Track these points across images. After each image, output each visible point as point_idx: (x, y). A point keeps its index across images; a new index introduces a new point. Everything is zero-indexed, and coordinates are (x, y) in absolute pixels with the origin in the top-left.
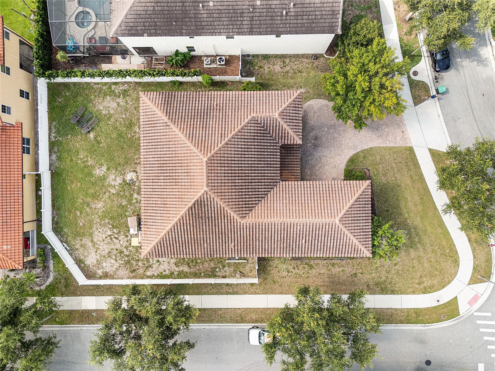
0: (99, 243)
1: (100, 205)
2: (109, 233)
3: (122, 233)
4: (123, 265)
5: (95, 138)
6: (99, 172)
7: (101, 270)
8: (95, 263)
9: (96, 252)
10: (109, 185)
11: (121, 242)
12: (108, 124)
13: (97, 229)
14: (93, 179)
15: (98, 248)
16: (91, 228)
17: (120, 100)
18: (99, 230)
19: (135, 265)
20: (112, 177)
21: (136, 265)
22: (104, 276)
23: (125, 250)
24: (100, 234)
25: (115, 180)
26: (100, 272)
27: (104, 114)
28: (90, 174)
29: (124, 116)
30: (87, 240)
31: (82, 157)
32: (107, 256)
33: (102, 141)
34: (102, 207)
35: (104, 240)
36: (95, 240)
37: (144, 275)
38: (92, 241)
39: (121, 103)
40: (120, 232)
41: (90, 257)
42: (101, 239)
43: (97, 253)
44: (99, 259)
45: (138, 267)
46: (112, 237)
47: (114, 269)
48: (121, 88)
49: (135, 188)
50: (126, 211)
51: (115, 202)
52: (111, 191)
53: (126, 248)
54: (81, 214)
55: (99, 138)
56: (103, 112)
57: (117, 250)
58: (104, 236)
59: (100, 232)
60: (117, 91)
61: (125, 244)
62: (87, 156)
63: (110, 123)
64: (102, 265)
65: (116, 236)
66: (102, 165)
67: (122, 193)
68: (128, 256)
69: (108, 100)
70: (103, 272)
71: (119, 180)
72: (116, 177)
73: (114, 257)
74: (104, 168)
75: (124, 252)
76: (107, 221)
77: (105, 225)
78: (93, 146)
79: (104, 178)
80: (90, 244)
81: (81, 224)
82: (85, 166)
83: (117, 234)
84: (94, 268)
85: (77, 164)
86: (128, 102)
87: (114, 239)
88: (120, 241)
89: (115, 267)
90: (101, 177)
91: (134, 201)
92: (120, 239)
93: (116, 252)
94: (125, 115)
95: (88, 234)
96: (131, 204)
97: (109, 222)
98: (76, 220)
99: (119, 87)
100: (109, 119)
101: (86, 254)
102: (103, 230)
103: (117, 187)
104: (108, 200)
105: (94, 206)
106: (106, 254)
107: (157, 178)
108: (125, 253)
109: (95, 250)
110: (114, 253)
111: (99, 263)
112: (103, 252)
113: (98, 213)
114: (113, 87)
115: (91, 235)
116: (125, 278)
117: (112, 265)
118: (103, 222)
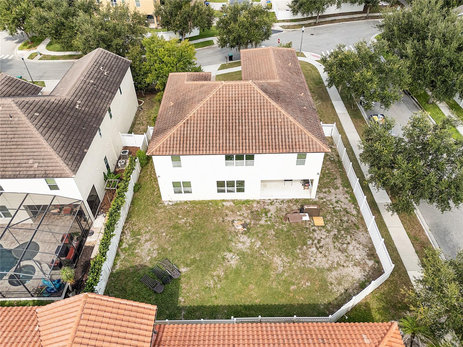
0: (330, 262)
1: (277, 261)
2: (314, 249)
3: (311, 235)
4: (353, 237)
5: (187, 265)
6: (233, 261)
7: (368, 262)
8: (359, 268)
9: (343, 266)
10: (251, 248)
11: (323, 237)
12: (171, 250)
13: (312, 263)
14: (244, 268)
15: (338, 264)
16: (311, 271)
17: (143, 239)
18: (312, 261)
19: (347, 224)
20: (240, 246)
21: (347, 222)
22: (374, 257)
23: (332, 233)
24: (318, 260)
25: (244, 243)
26: (371, 263)
27: (156, 255)
28: (237, 272)
29: (164, 234)
30: (329, 277)
31: (212, 282)
32: (346, 254)
33: (192, 257)
34: (281, 259)
35: (325, 256)
36: (327, 266)
37: (358, 216)
38: (329, 270)
39: (147, 238)
40: (310, 238)
41: (353, 274)
42: (324, 259)
43: (345, 265)
44: (353, 263)
45: (350, 222)
46: (318, 246)
47: (361, 247)
48: (128, 238)
49: (252, 223)
50: (282, 230)
51: (272, 242)
52: (258, 246)
53: (329, 231)
54: (294, 284)
55: (189, 262)
56: (154, 256)
57: (334, 242)
58: (319, 255)
59: (315, 260)
60: (130, 242)
61: (325, 233)
62: (213, 276)
63: (170, 249)
64: (360, 260)
65: (316, 241)
66: (224, 258)
67: (260, 235)
68: (339, 231)
69: (140, 251)
70: (369, 260)
71: (244, 238)
72: (240, 242)
73: (345, 246)
74: (229, 255)
75: (335, 235)
76: (298, 251)
77: (304, 254)
78: (198, 267)
79: (242, 255)
80: (334, 273)
81: (308, 284)
82: (225, 278)
83: (313, 241)
84: (367, 269)
85: (222, 289)
86: (147, 230)
87: (321, 244)
88: (321, 238)
89: (358, 246)
90: (240, 258)
91: (269, 223)
92: (319, 238)
93: (337, 243)
94: (162, 233)
95: (320, 274)
96: (273, 226)
97: (300, 249)
98: (304, 291)
99: (126, 239)
100: (164, 250)
101: (350, 279)
102: (312, 256)
103: (253, 240)
104: (271, 251)
105: (281, 269)
106: (344, 255)
107: (241, 134)
108: (336, 233)
109: (341, 268)
110: (339, 246)
111: (357, 264)
112: (341, 258)
113: (289, 262)
114: (124, 246)
115: (321, 270)
116: (368, 235)
117: (355, 248)
118: (300, 255)
